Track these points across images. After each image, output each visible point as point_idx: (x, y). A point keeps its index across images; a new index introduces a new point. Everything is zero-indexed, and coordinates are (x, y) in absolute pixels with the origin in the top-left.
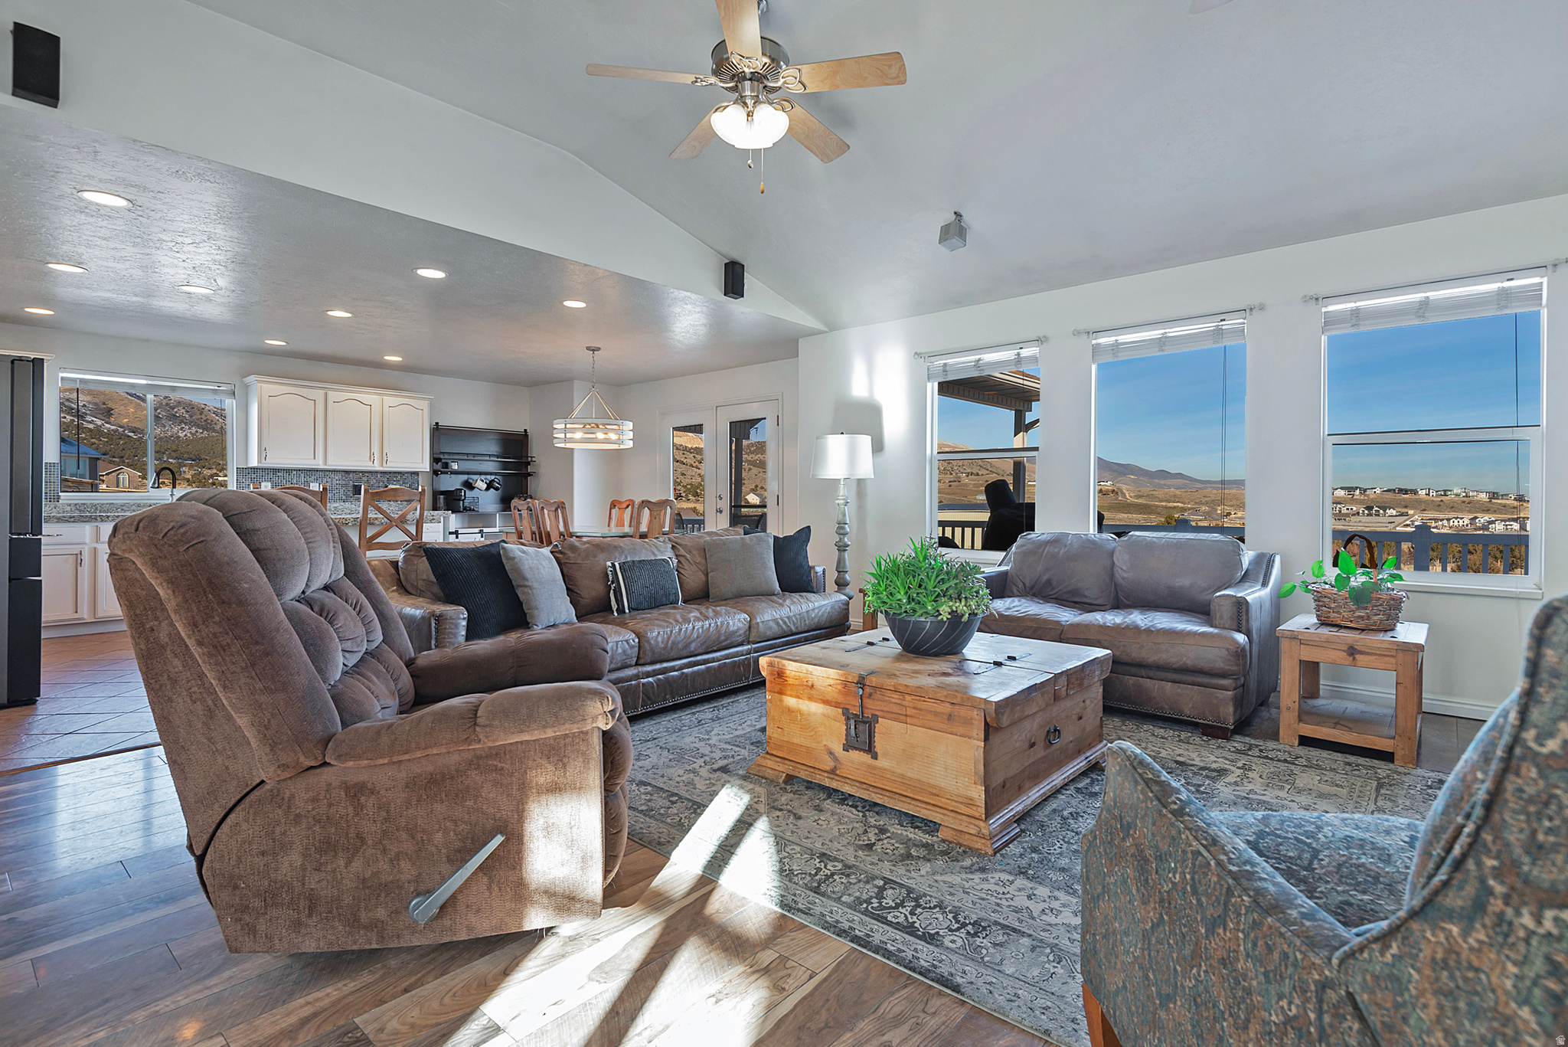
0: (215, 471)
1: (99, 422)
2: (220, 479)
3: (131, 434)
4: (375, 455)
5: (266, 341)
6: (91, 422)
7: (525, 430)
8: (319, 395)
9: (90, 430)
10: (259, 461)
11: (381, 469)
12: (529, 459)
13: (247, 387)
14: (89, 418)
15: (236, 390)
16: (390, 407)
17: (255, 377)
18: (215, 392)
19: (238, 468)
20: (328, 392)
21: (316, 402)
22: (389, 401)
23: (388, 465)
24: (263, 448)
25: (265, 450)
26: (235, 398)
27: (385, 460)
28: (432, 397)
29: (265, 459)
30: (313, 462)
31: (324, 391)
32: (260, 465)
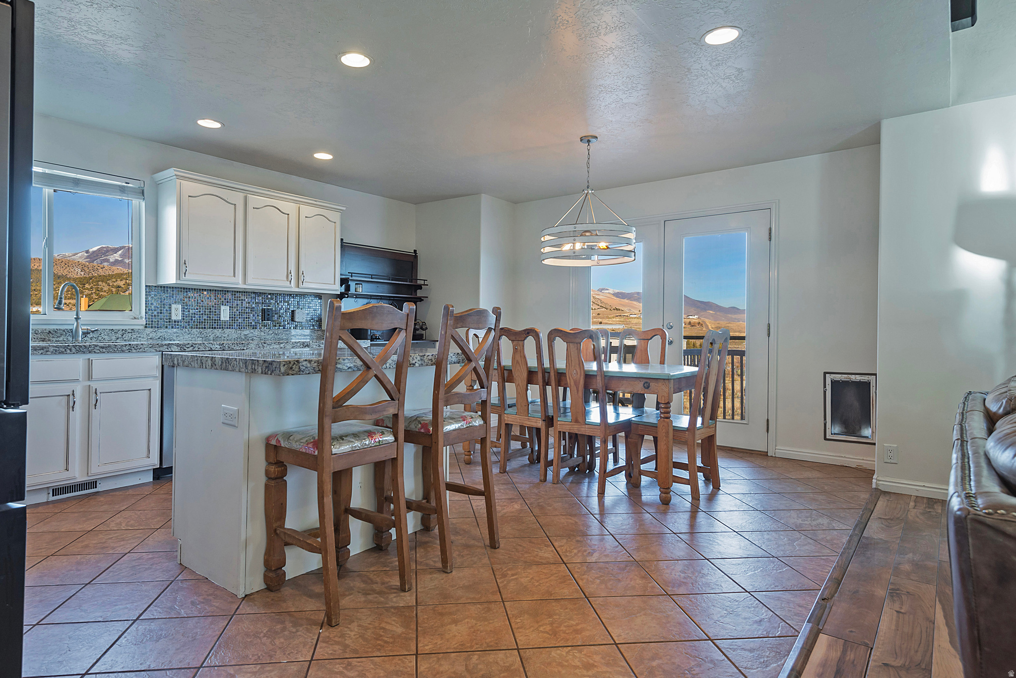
4: (293, 274)
5: (201, 122)
7: (415, 251)
8: (238, 198)
10: (178, 277)
11: (297, 290)
12: (419, 282)
13: (157, 185)
15: (145, 188)
16: (306, 217)
17: (175, 170)
18: (122, 190)
19: (146, 286)
20: (248, 195)
21: (235, 205)
22: (306, 210)
23: (304, 286)
24: (184, 262)
25: (185, 264)
26: (144, 199)
27: (301, 280)
28: (344, 209)
29: (185, 274)
30: (233, 280)
31: (246, 194)
32: (179, 282)
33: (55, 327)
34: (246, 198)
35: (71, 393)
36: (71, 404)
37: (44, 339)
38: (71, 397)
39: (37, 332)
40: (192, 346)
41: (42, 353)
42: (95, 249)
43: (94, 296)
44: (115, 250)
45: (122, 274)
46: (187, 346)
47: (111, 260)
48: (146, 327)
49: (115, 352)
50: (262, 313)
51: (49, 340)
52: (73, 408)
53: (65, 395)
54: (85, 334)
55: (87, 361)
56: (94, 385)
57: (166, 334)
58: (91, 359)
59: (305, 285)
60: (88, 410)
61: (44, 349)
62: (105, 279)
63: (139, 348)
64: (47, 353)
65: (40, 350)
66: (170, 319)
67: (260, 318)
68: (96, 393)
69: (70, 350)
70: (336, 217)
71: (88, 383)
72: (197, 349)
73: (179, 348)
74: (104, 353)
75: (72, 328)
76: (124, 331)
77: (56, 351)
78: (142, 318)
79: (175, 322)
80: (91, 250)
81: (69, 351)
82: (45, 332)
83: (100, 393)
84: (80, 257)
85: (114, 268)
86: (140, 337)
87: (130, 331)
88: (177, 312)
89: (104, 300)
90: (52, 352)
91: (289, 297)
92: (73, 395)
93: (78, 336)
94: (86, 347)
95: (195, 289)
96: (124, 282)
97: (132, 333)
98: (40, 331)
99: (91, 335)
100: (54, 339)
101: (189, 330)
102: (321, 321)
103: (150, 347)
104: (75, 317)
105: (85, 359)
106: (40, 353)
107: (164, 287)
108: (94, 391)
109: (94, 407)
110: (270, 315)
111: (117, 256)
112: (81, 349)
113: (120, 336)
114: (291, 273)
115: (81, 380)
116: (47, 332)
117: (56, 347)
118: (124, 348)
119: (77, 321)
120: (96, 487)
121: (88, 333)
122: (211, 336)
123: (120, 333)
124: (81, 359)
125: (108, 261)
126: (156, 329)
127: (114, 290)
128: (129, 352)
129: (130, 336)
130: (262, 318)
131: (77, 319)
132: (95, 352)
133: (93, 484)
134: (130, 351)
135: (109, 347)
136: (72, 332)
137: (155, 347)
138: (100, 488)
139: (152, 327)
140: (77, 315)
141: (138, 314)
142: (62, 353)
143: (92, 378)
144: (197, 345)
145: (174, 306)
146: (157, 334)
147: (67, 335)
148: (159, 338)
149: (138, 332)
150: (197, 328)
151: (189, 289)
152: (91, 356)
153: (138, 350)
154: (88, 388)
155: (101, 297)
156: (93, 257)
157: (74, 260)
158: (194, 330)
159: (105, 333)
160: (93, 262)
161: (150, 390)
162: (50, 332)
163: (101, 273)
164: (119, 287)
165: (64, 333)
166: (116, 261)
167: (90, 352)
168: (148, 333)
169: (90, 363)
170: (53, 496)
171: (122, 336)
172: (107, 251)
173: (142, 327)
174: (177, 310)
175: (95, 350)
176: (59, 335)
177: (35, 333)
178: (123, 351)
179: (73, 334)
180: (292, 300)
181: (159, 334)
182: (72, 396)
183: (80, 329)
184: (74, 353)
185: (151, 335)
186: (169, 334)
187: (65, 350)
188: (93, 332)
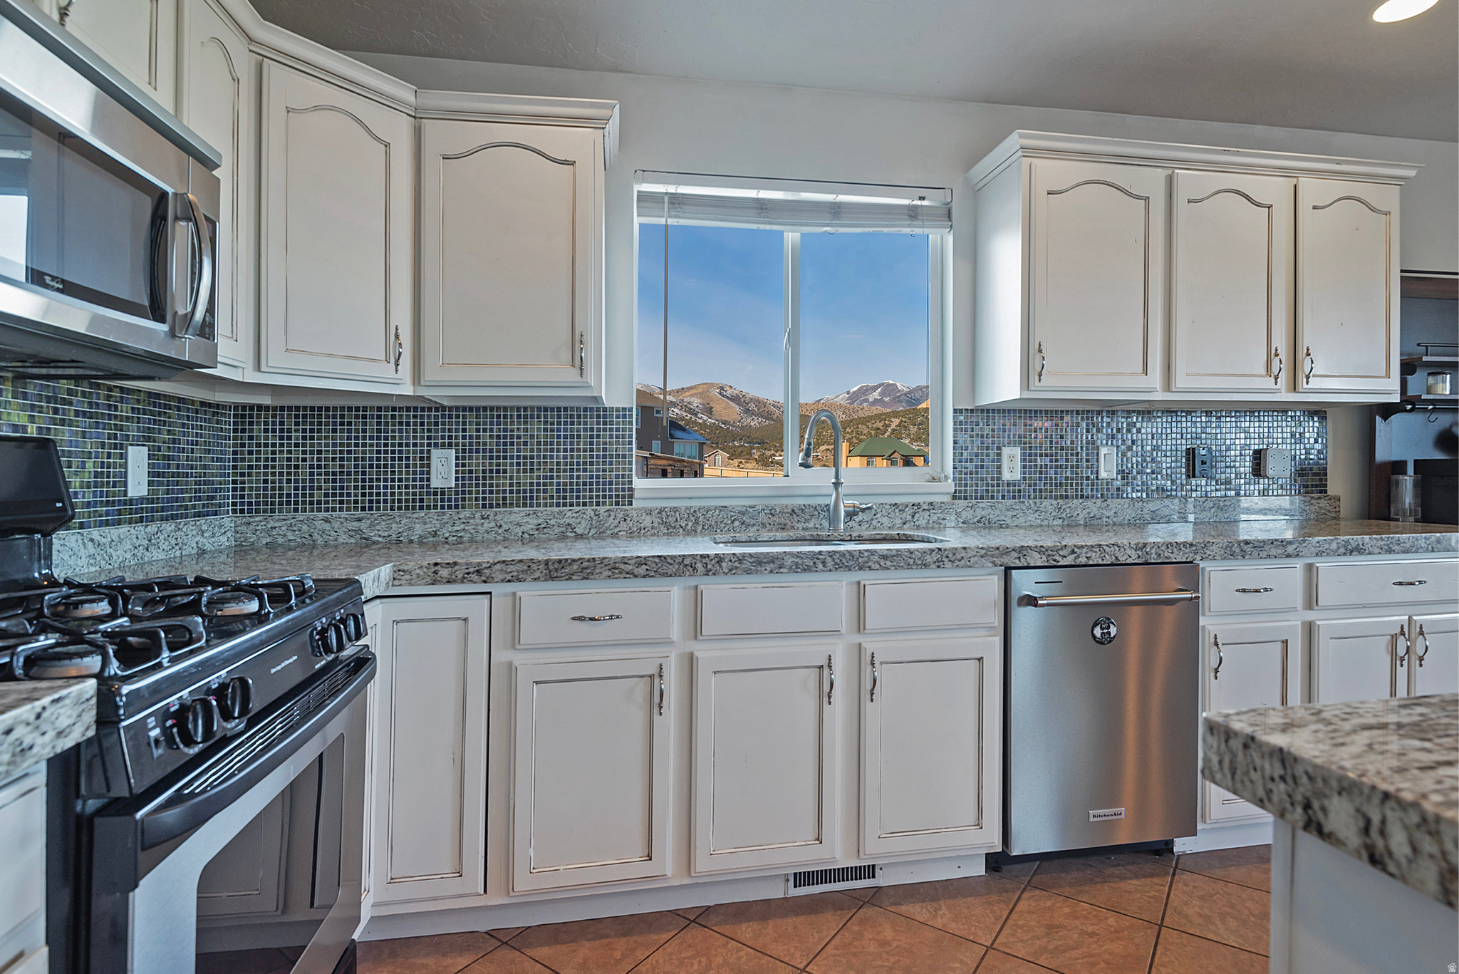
0: (773, 452)
1: (705, 418)
2: (776, 458)
3: (723, 426)
4: (1281, 358)
6: (700, 418)
8: (1151, 181)
9: (700, 424)
10: (1026, 382)
11: (1294, 398)
13: (976, 193)
14: (700, 415)
15: (953, 204)
16: (1315, 208)
17: (1021, 136)
18: (913, 214)
19: (955, 411)
20: (1177, 171)
21: (1147, 199)
22: (1313, 190)
23: (1310, 386)
24: (1037, 347)
25: (1040, 351)
26: (951, 226)
27: (1303, 372)
28: (1412, 173)
29: (1040, 375)
30: (1142, 382)
31: (1170, 171)
32: (1027, 395)
33: (801, 501)
34: (1170, 180)
35: (824, 662)
36: (826, 688)
37: (785, 525)
38: (826, 671)
39: (773, 511)
40: (1073, 552)
41: (771, 571)
42: (855, 389)
43: (855, 440)
44: (875, 388)
45: (881, 415)
46: (1061, 553)
47: (871, 400)
48: (954, 498)
49: (909, 567)
50: (1188, 460)
51: (793, 527)
52: (830, 697)
53: (814, 667)
54: (850, 515)
55: (855, 587)
56: (870, 645)
57: (992, 512)
58: (862, 583)
59: (1315, 383)
60: (857, 709)
61: (776, 561)
62: (864, 421)
63: (959, 557)
64: (782, 570)
65: (769, 563)
66: (999, 479)
67: (1184, 470)
68: (873, 664)
69: (824, 563)
70: (1389, 198)
71: (857, 639)
72: (1083, 560)
73: (1044, 558)
74: (888, 569)
75: (828, 503)
76: (915, 508)
77: (797, 564)
78: (946, 478)
79: (1008, 485)
80: (851, 391)
81: (820, 566)
82: (786, 511)
83: (881, 663)
84: (842, 399)
85: (873, 408)
86: (944, 519)
87: (927, 508)
88: (1012, 466)
89: (864, 444)
90: (790, 568)
91: (1248, 419)
92: (830, 667)
93: (838, 521)
94: (853, 557)
95: (1046, 412)
96: (882, 423)
97: (929, 510)
98: (778, 510)
99: (860, 517)
100: (800, 525)
101: (1035, 503)
102: (1326, 474)
103: (982, 557)
104: (833, 481)
105: (852, 583)
106: (769, 569)
107: (988, 410)
108: (869, 659)
109: (869, 696)
110: (1208, 463)
111: (876, 395)
112: (844, 561)
113: (909, 518)
114: (1277, 355)
115: (843, 631)
116: (790, 511)
117: (797, 557)
118: (929, 559)
119: (837, 489)
120: (874, 877)
121: (855, 514)
122: (1081, 516)
123: (909, 511)
124: (844, 583)
125: (867, 400)
126: (974, 501)
127: (873, 432)
128: (939, 567)
129: (927, 517)
130: (1188, 471)
131: (837, 485)
132: (870, 567)
133: (870, 871)
134: (939, 564)
135: (897, 556)
136: (828, 510)
137: (992, 556)
138: (882, 880)
139: (966, 498)
140: (837, 477)
141: (939, 470)
142: (807, 569)
143: (864, 628)
144: (1085, 550)
145: (1006, 451)
146: (976, 513)
147: (821, 516)
148: (979, 522)
149: (940, 508)
150: (1051, 498)
151: (1036, 411)
152: (864, 577)
153: (957, 563)
154: (857, 650)
155: (861, 441)
156: (853, 397)
157: (836, 402)
158: (1046, 503)
159: (884, 511)
160: (853, 403)
161: (980, 659)
162: (793, 511)
163: (861, 414)
164: (878, 429)
165: (816, 513)
166: (876, 399)
167: (861, 569)
168: (958, 511)
169: (860, 590)
170: (795, 886)
171: (913, 517)
172: (867, 390)
173: (947, 499)
174: (1011, 458)
175: (870, 564)
176: (807, 517)
177: (771, 514)
178: (926, 566)
179: (829, 513)
180: (1257, 424)
181: (980, 513)
182: (828, 669)
183: (842, 506)
184: (830, 571)
185: (964, 514)
186: (998, 512)
187: (815, 563)
188: (863, 510)
